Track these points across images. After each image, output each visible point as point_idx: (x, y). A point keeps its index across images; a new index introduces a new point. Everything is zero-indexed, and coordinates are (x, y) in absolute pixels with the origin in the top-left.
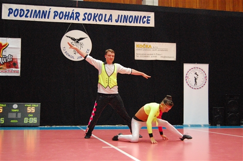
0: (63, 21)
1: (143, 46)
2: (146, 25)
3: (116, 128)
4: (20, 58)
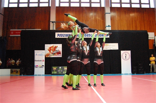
4: (61, 51)
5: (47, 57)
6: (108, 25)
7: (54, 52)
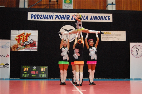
0: (60, 20)
1: (106, 33)
2: (107, 21)
4: (37, 41)
5: (13, 50)
6: (111, 3)
7: (26, 43)
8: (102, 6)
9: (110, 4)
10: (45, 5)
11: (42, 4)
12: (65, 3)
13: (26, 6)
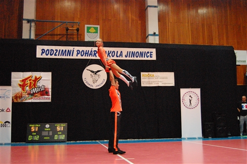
0: (84, 57)
1: (147, 76)
2: (149, 59)
3: (127, 142)
4: (51, 87)
5: (15, 101)
6: (152, 33)
7: (34, 91)
8: (139, 37)
9: (151, 35)
10: (60, 35)
11: (56, 33)
12: (88, 32)
13: (33, 37)
